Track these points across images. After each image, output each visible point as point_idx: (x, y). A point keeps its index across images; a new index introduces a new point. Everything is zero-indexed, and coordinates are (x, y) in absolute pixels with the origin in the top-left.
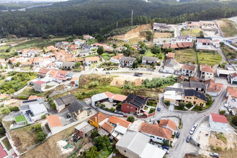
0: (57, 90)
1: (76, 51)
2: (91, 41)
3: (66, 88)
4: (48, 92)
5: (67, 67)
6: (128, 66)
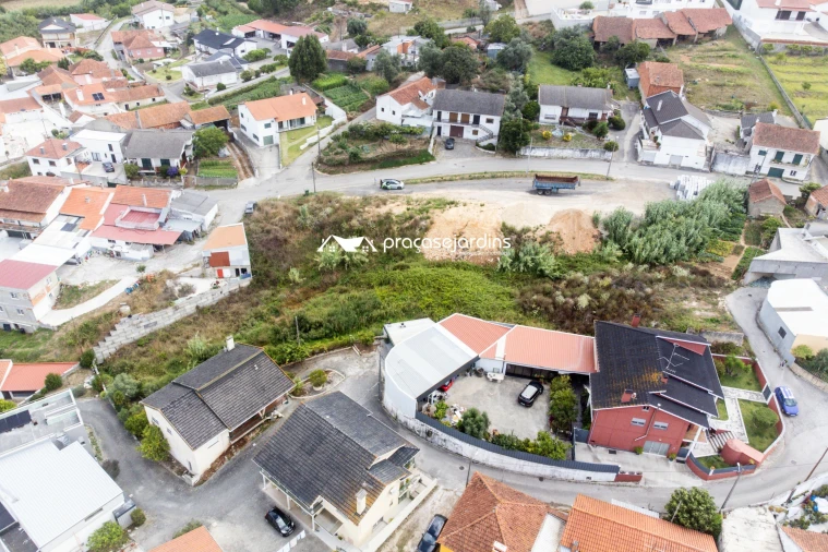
0: (134, 309)
1: (167, 64)
2: (226, 13)
3: (186, 291)
4: (81, 329)
5: (156, 163)
6: (474, 137)
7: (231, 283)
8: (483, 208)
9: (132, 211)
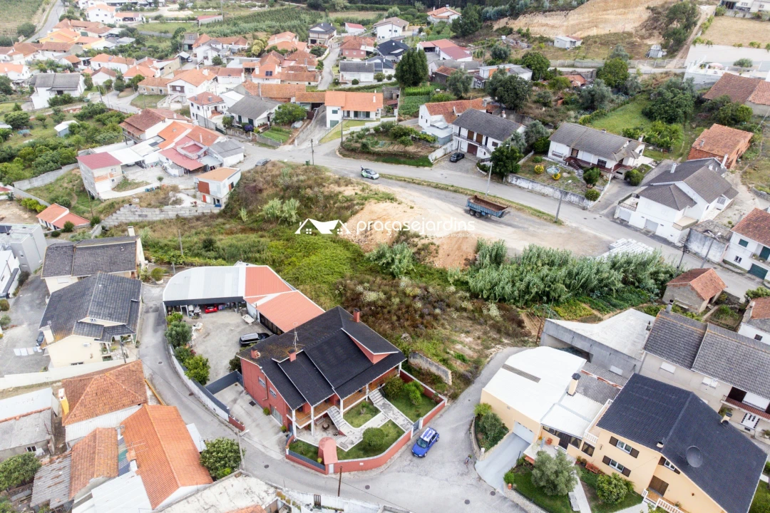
0: (139, 203)
3: (177, 202)
5: (245, 120)
6: (483, 157)
7: (206, 207)
8: (409, 210)
9: (195, 145)
